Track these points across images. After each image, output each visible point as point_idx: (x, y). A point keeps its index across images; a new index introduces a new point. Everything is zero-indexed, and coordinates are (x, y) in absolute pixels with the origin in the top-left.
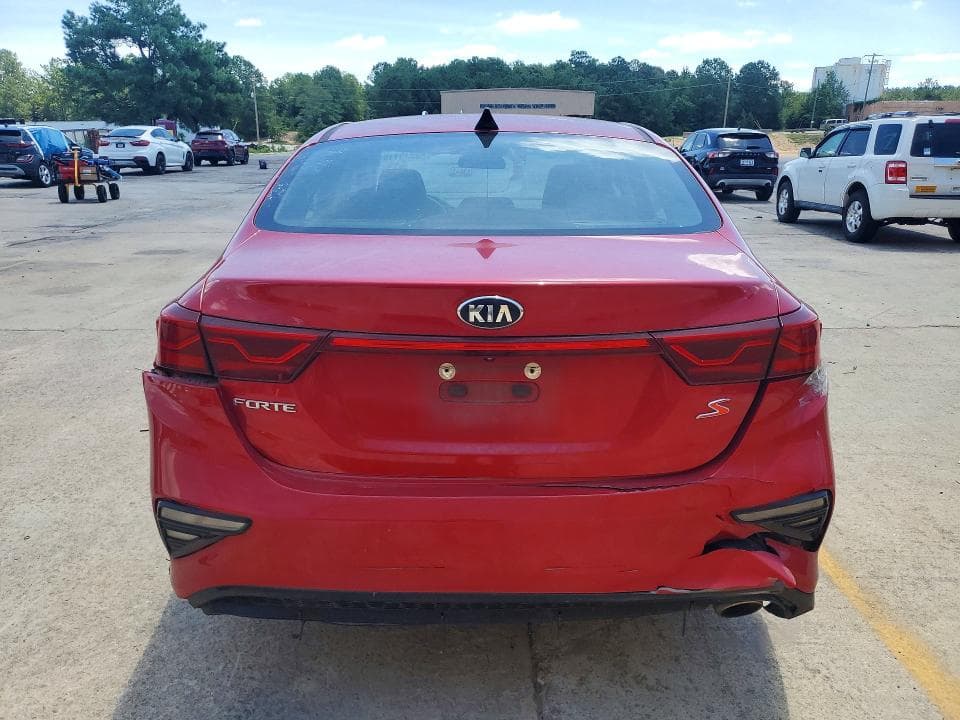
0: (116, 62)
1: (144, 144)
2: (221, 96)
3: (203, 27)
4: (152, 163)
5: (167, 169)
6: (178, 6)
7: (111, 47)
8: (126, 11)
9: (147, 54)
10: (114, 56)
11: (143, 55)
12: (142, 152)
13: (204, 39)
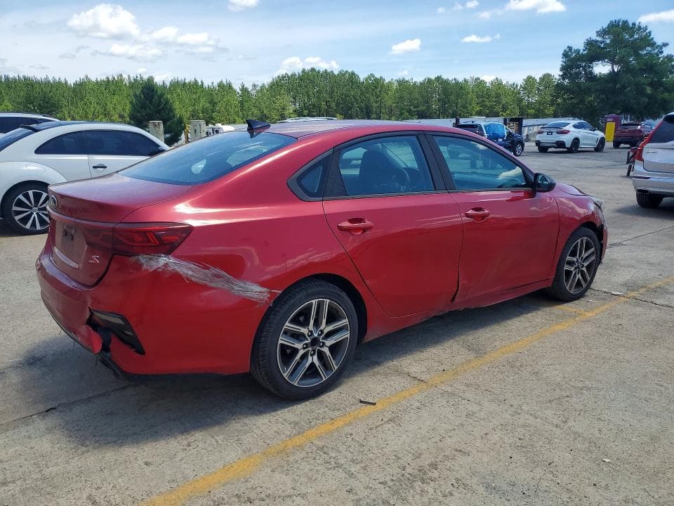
0: (592, 77)
1: (566, 132)
2: (666, 95)
3: (665, 45)
4: (568, 145)
5: (579, 149)
6: (650, 32)
7: (590, 67)
8: (608, 41)
9: (616, 70)
10: (591, 73)
11: (613, 70)
12: (563, 138)
13: (665, 54)
